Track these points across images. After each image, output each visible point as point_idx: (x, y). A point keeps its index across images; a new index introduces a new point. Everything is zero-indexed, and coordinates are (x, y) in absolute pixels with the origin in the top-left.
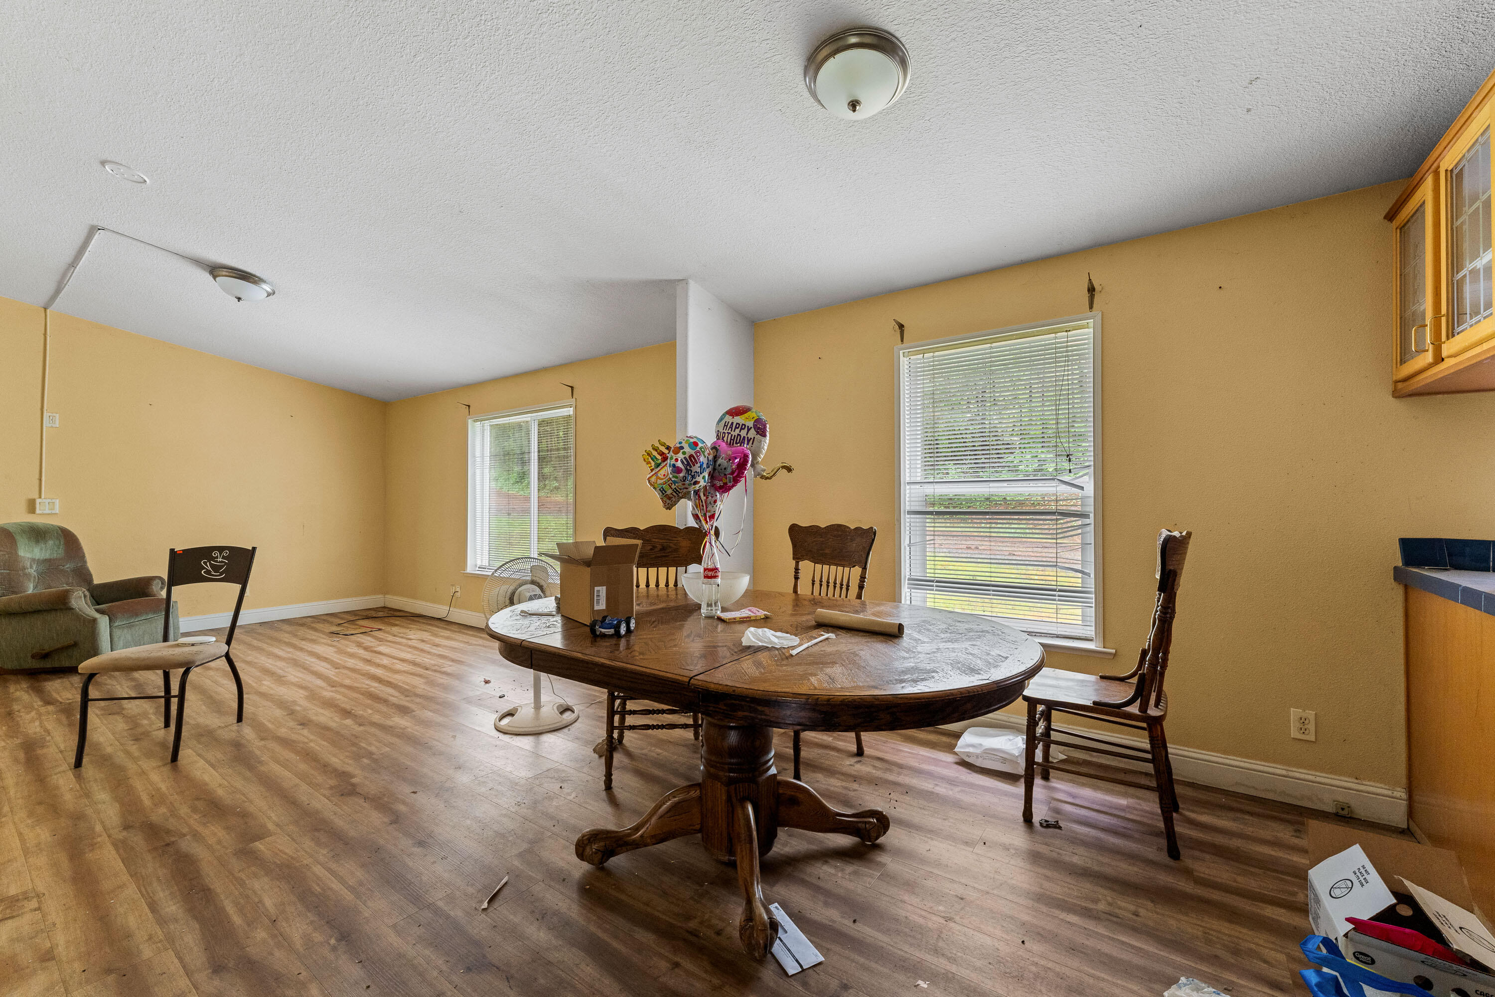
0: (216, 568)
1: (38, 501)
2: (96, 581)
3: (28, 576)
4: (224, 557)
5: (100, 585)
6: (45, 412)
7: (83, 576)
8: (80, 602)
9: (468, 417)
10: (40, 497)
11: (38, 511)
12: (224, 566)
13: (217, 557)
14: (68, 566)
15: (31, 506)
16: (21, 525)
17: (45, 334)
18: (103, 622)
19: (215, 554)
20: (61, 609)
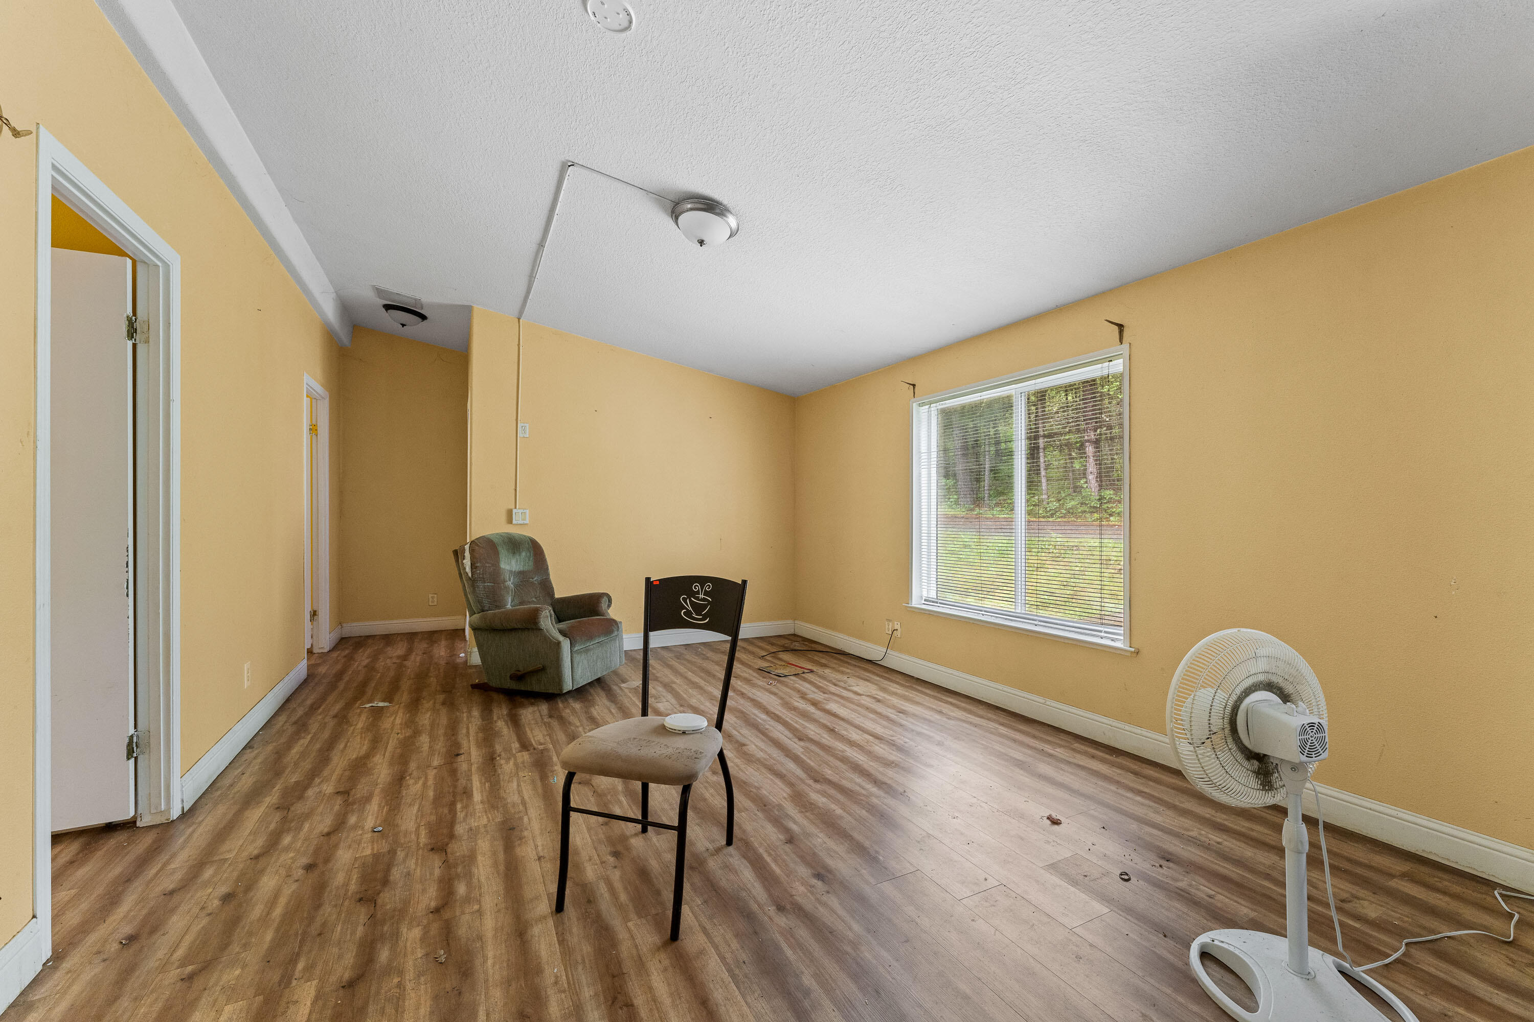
0: (698, 608)
1: (514, 511)
2: (557, 596)
3: (507, 588)
4: (706, 593)
5: (561, 599)
6: (519, 422)
7: (546, 587)
8: (547, 622)
9: (913, 400)
10: (516, 508)
11: (514, 522)
12: (706, 606)
13: (698, 593)
14: (536, 579)
15: (510, 520)
16: (501, 536)
17: (519, 345)
18: (566, 644)
19: (696, 587)
20: (533, 629)
